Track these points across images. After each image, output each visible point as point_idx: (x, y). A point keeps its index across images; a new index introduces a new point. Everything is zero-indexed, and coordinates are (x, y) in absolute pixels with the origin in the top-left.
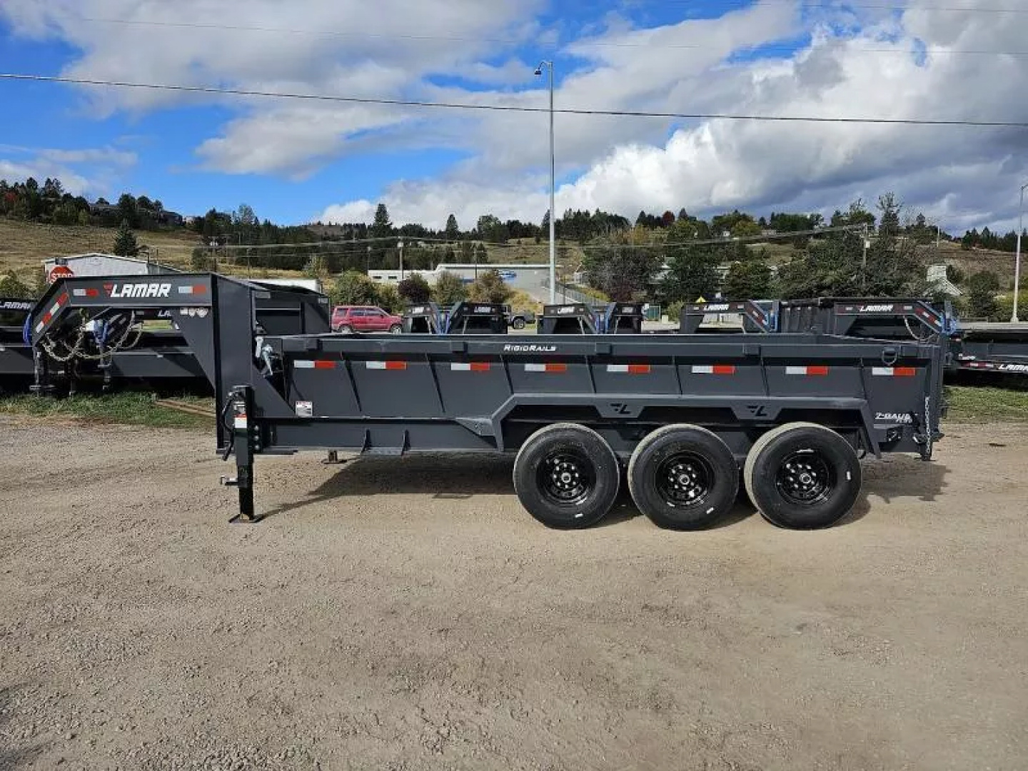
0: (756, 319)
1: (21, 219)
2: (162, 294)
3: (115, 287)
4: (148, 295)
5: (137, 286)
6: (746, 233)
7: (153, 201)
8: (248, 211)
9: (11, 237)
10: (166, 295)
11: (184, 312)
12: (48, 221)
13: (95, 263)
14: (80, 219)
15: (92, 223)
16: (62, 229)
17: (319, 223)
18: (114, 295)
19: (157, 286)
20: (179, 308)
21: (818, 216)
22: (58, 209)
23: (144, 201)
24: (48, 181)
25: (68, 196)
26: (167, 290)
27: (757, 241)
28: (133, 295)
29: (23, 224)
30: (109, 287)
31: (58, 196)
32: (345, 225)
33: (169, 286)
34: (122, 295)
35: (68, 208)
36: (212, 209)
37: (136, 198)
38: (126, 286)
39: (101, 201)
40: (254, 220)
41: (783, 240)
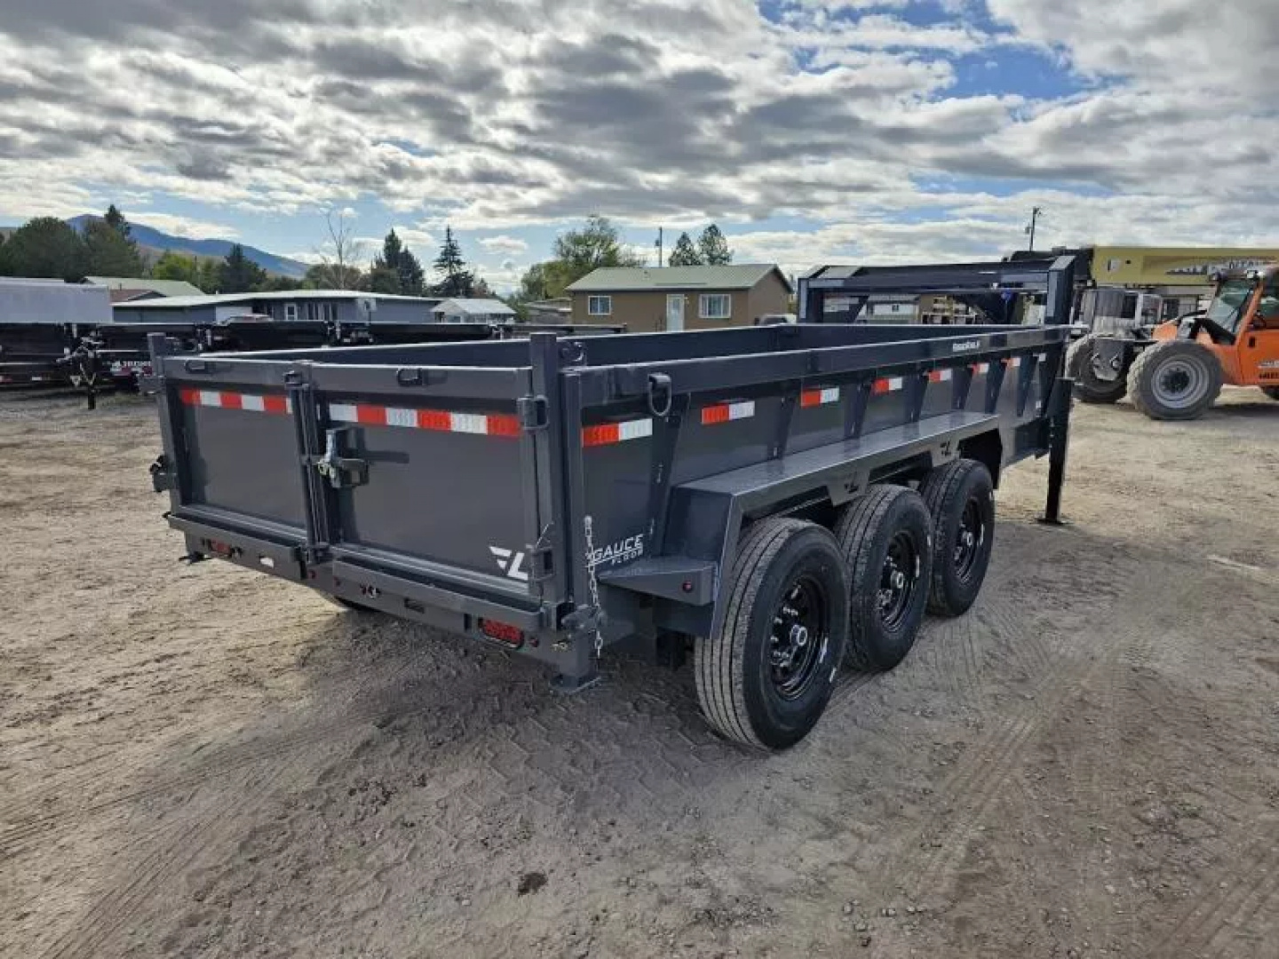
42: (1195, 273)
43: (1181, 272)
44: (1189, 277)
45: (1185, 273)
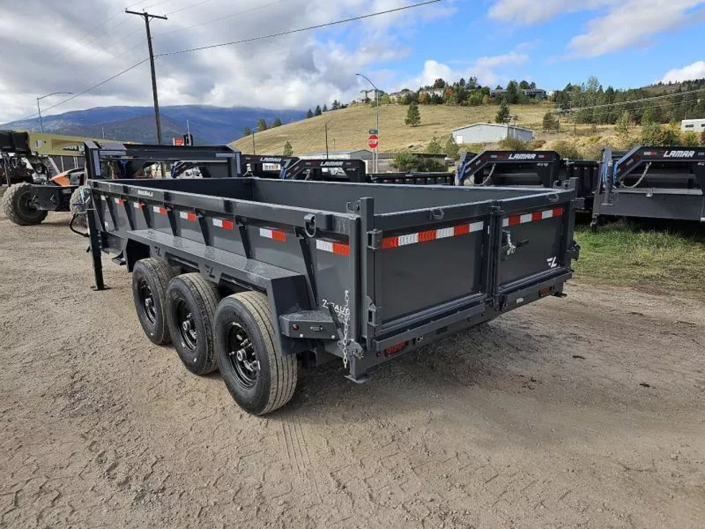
1: (453, 105)
7: (530, 83)
8: (594, 82)
9: (445, 116)
12: (466, 105)
13: (479, 129)
14: (483, 102)
15: (489, 103)
16: (473, 109)
17: (660, 84)
22: (472, 96)
23: (524, 85)
24: (471, 79)
25: (480, 87)
29: (452, 108)
31: (474, 88)
32: (685, 83)
35: (477, 95)
36: (568, 83)
37: (519, 83)
39: (499, 88)
40: (598, 87)
42: (74, 150)
43: (68, 149)
44: (74, 152)
45: (72, 150)
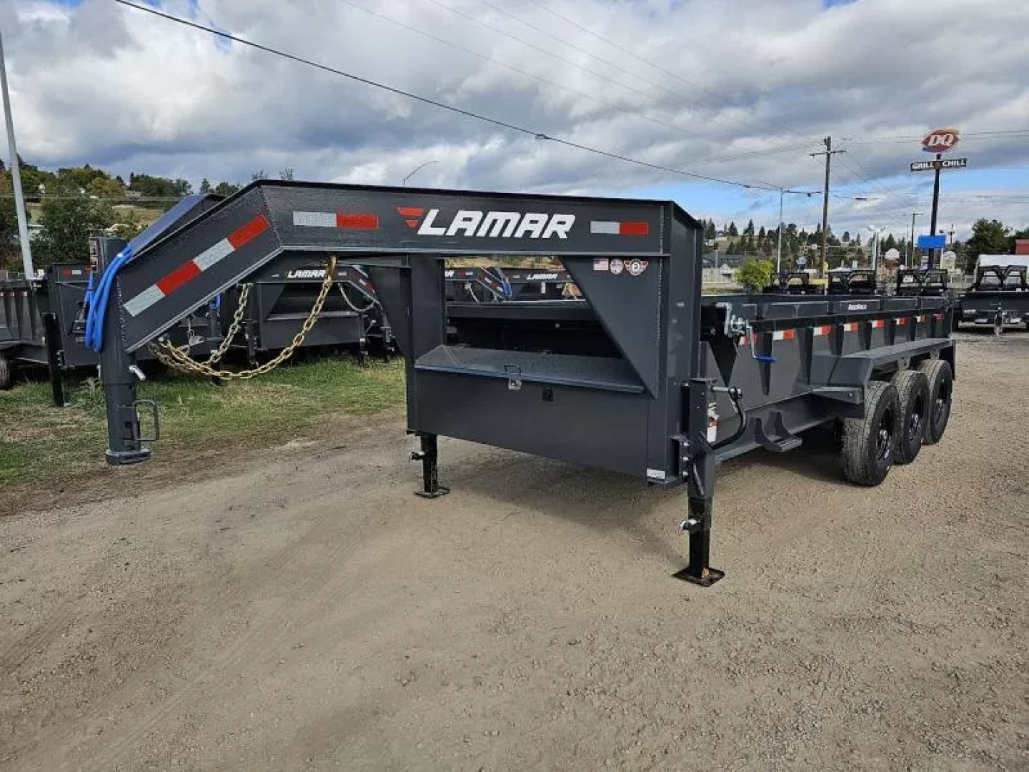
0: (491, 286)
2: (555, 234)
3: (433, 214)
4: (519, 234)
5: (492, 215)
6: (107, 192)
10: (563, 236)
11: (601, 266)
18: (426, 229)
19: (543, 218)
20: (591, 259)
21: (185, 183)
26: (567, 227)
27: (120, 203)
28: (482, 233)
30: (418, 212)
33: (570, 219)
34: (452, 231)
38: (462, 214)
41: (151, 204)
